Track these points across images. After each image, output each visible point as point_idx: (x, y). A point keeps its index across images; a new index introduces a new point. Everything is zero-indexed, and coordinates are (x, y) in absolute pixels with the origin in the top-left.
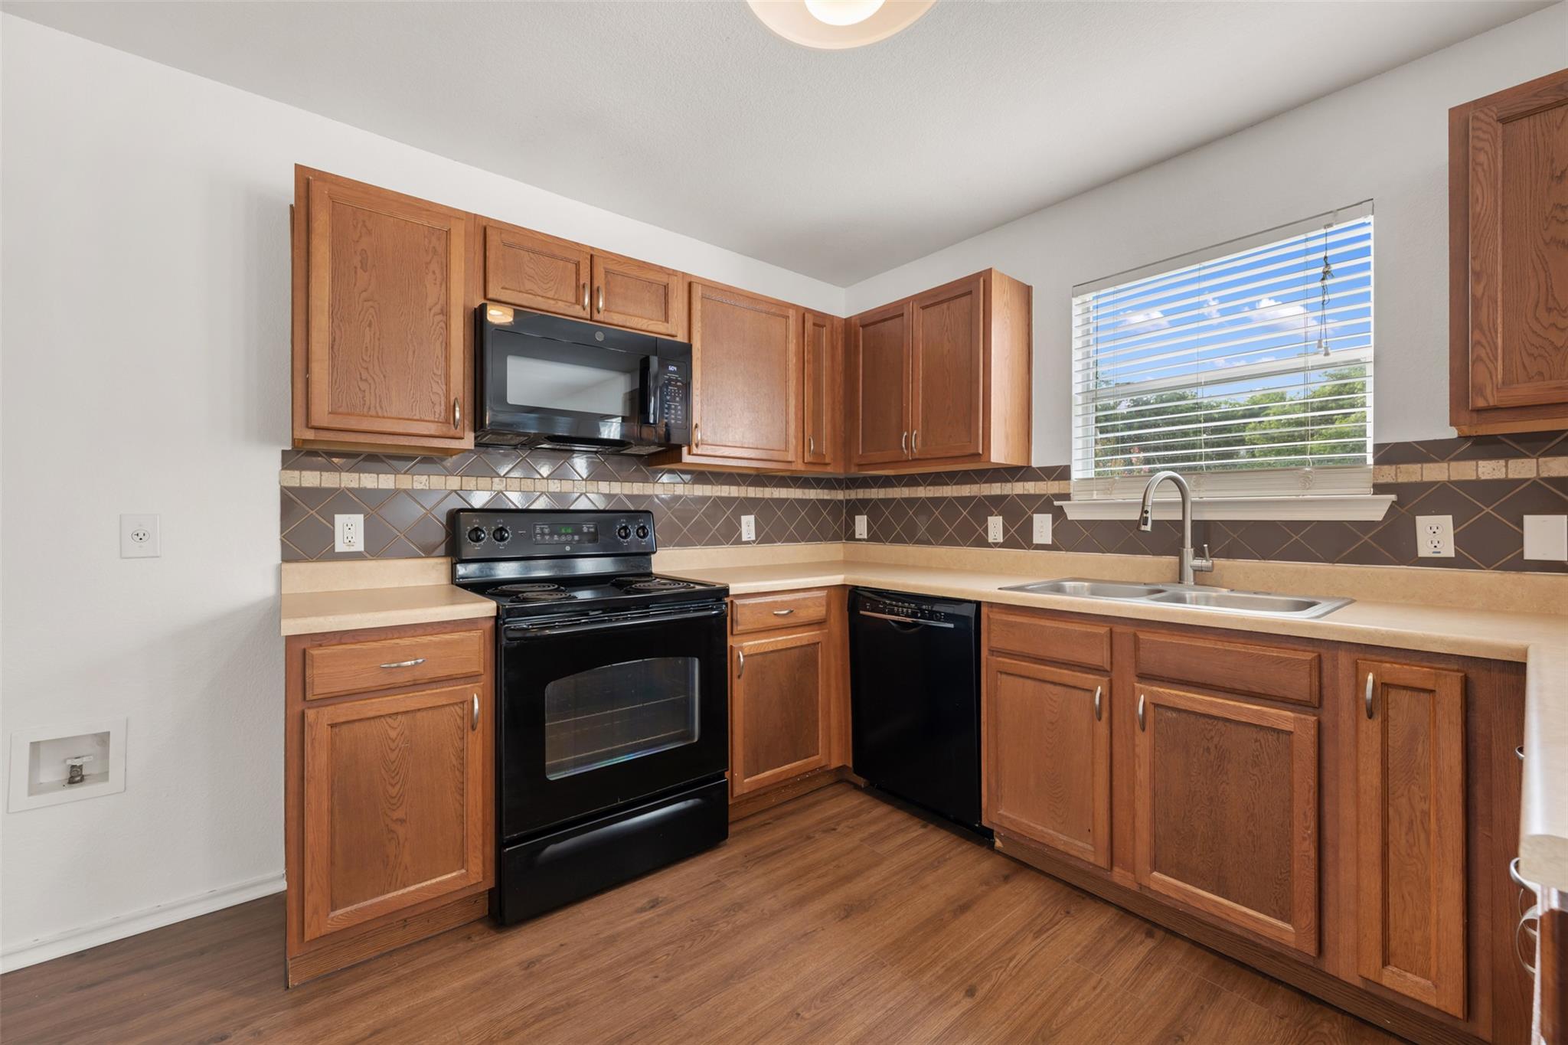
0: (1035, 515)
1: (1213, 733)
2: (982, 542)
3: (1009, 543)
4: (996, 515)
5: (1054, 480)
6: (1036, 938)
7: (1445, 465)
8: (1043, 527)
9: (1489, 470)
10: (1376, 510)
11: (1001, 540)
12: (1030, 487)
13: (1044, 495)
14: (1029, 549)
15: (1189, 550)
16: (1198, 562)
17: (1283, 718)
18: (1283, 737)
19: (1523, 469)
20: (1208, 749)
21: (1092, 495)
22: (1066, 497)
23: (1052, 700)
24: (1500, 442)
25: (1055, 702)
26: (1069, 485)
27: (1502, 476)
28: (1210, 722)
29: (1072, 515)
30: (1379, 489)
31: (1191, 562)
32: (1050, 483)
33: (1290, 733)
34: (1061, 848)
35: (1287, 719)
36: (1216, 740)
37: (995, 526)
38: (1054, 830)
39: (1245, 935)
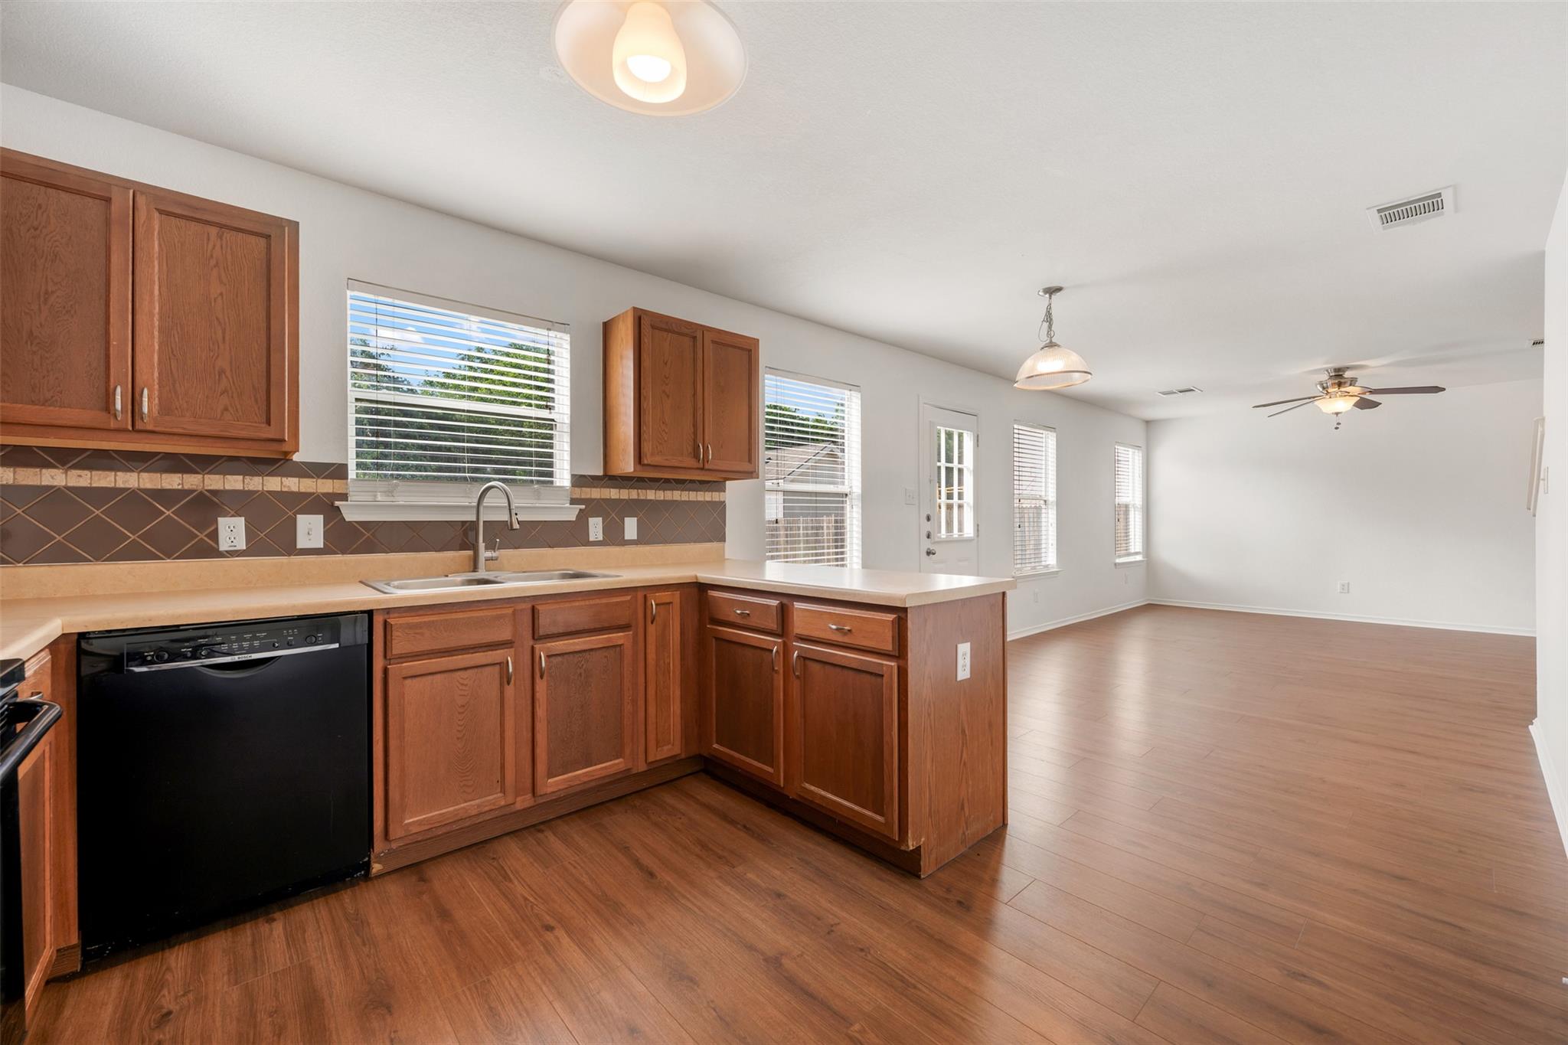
0: (299, 517)
1: (583, 662)
2: (208, 549)
3: (255, 547)
4: (233, 516)
5: (325, 478)
6: (511, 881)
7: (598, 489)
8: (310, 529)
9: (614, 494)
10: (571, 514)
11: (242, 545)
12: (292, 484)
13: (314, 493)
14: (289, 555)
15: (482, 545)
16: (489, 554)
17: (618, 637)
18: (618, 649)
19: (624, 494)
20: (580, 674)
21: (375, 496)
22: (344, 497)
23: (462, 684)
24: (616, 479)
25: (466, 685)
26: (347, 484)
27: (618, 497)
28: (581, 655)
29: (350, 515)
30: (573, 501)
31: (484, 554)
32: (320, 481)
33: (620, 645)
34: (474, 812)
35: (620, 637)
36: (584, 666)
37: (232, 531)
38: (466, 802)
39: (601, 782)
